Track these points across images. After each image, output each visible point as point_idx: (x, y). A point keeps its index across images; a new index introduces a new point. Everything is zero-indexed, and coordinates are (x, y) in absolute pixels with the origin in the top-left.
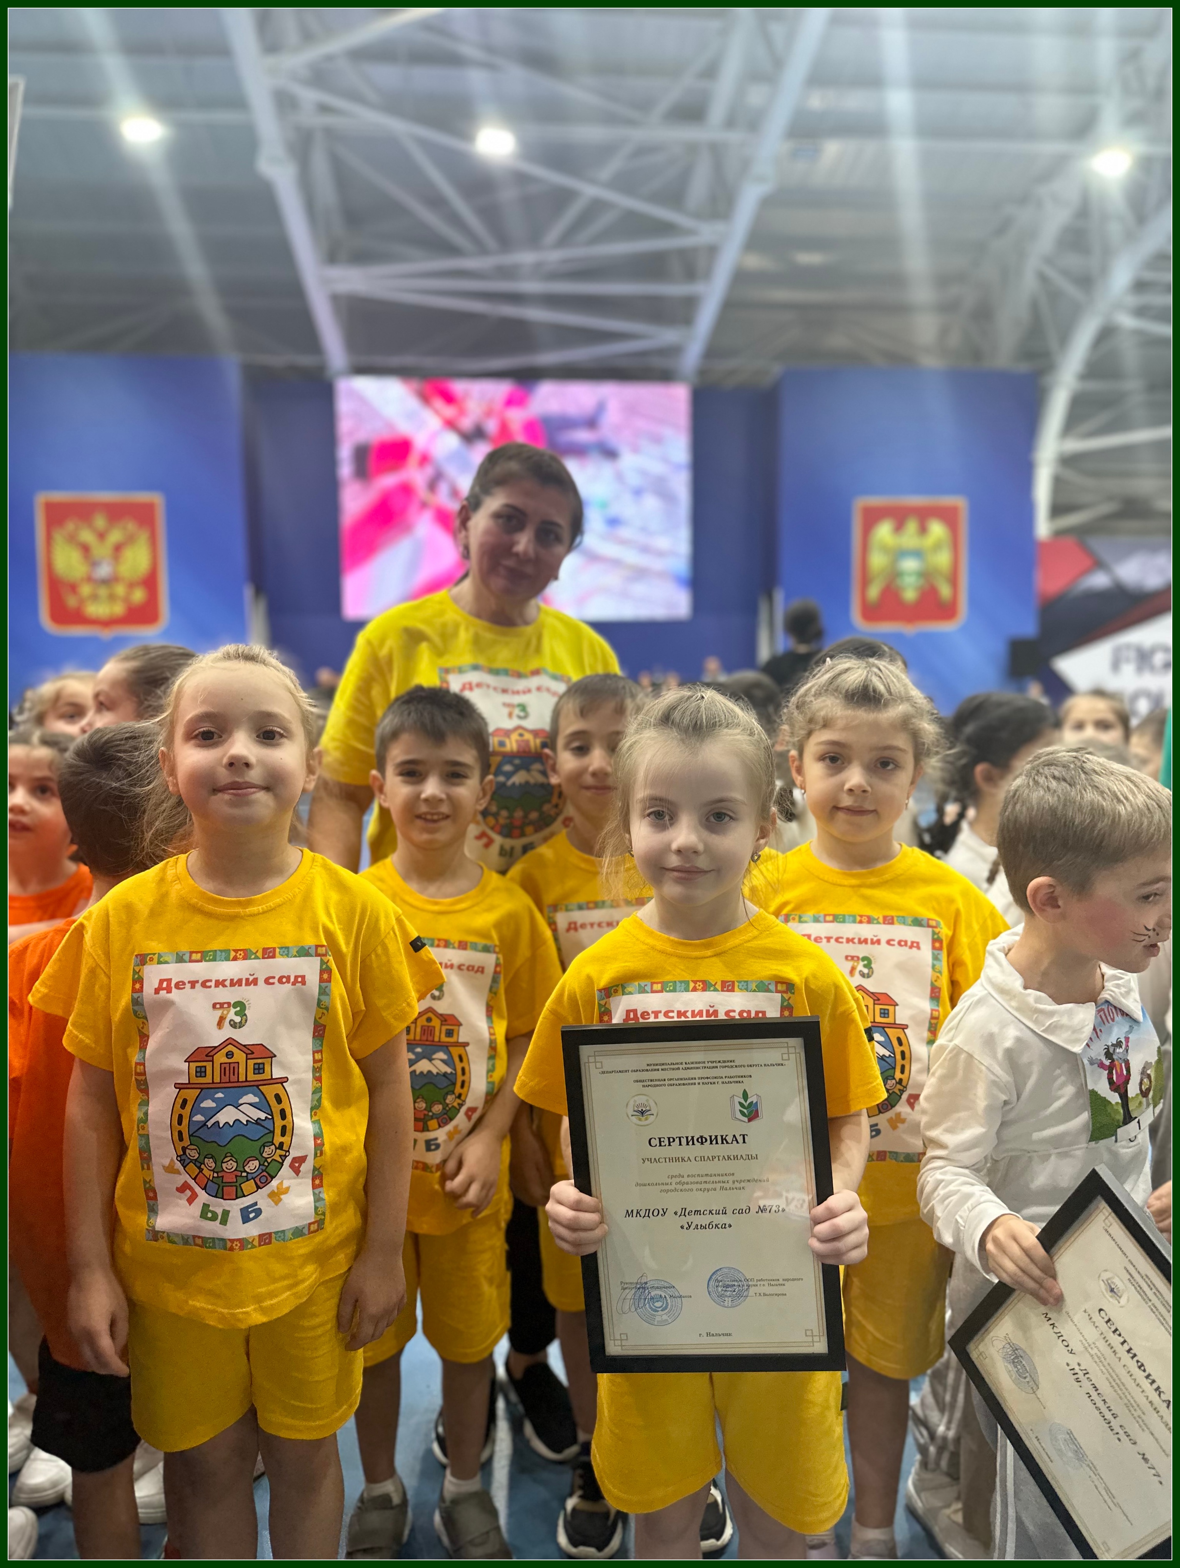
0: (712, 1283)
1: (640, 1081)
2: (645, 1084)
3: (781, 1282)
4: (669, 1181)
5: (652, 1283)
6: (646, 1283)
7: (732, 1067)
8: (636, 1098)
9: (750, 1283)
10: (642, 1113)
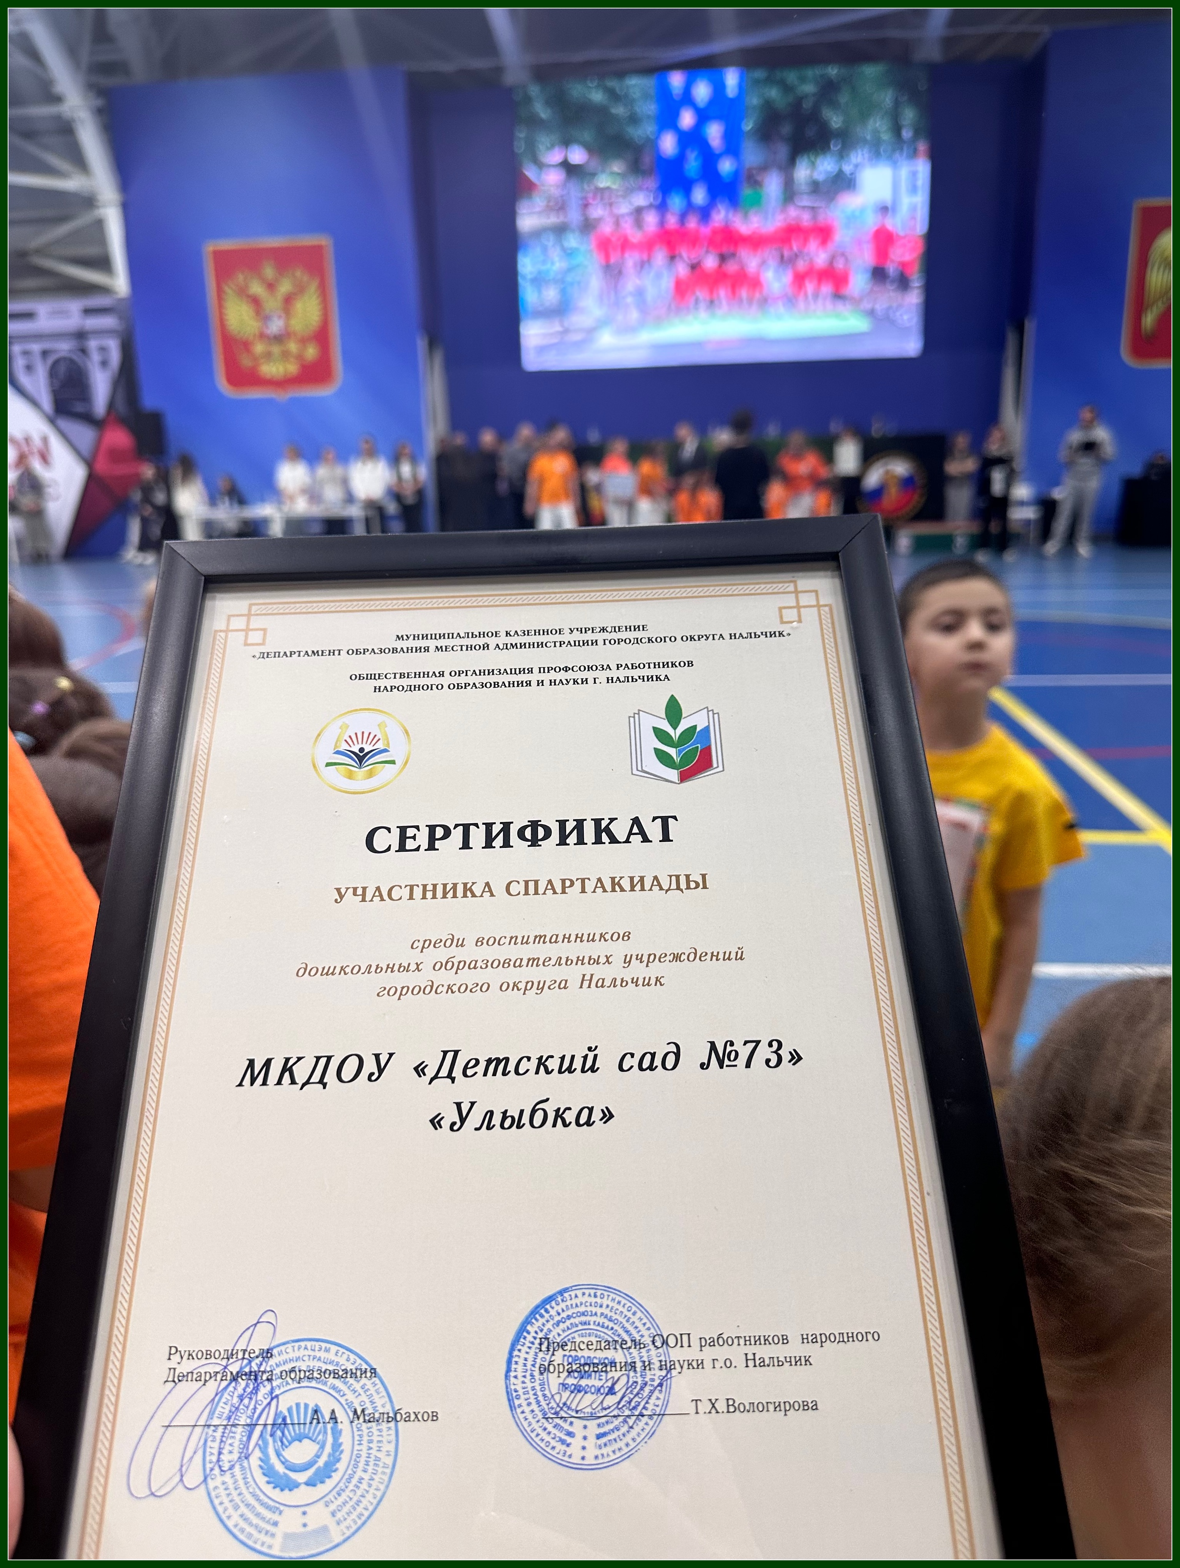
0: (526, 1353)
1: (371, 677)
2: (382, 683)
3: (795, 1349)
4: (414, 957)
5: (291, 1352)
6: (267, 1354)
7: (638, 641)
8: (347, 719)
9: (676, 1354)
10: (361, 757)
